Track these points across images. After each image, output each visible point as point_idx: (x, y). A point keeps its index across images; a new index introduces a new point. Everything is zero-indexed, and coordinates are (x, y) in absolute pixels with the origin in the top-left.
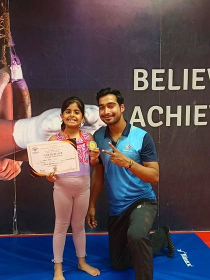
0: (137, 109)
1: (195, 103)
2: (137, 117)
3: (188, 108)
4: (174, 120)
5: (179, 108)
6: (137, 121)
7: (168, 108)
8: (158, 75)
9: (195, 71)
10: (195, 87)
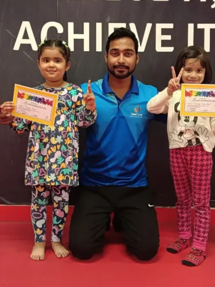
0: (26, 25)
1: (108, 20)
2: (26, 36)
3: (99, 26)
4: (79, 43)
5: (86, 26)
6: (26, 42)
7: (71, 25)
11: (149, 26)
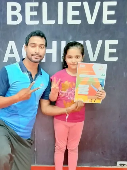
0: (12, 44)
2: (12, 52)
5: (55, 43)
6: (12, 56)
8: (32, 9)
9: (70, 5)
10: (70, 21)
11: (100, 42)
